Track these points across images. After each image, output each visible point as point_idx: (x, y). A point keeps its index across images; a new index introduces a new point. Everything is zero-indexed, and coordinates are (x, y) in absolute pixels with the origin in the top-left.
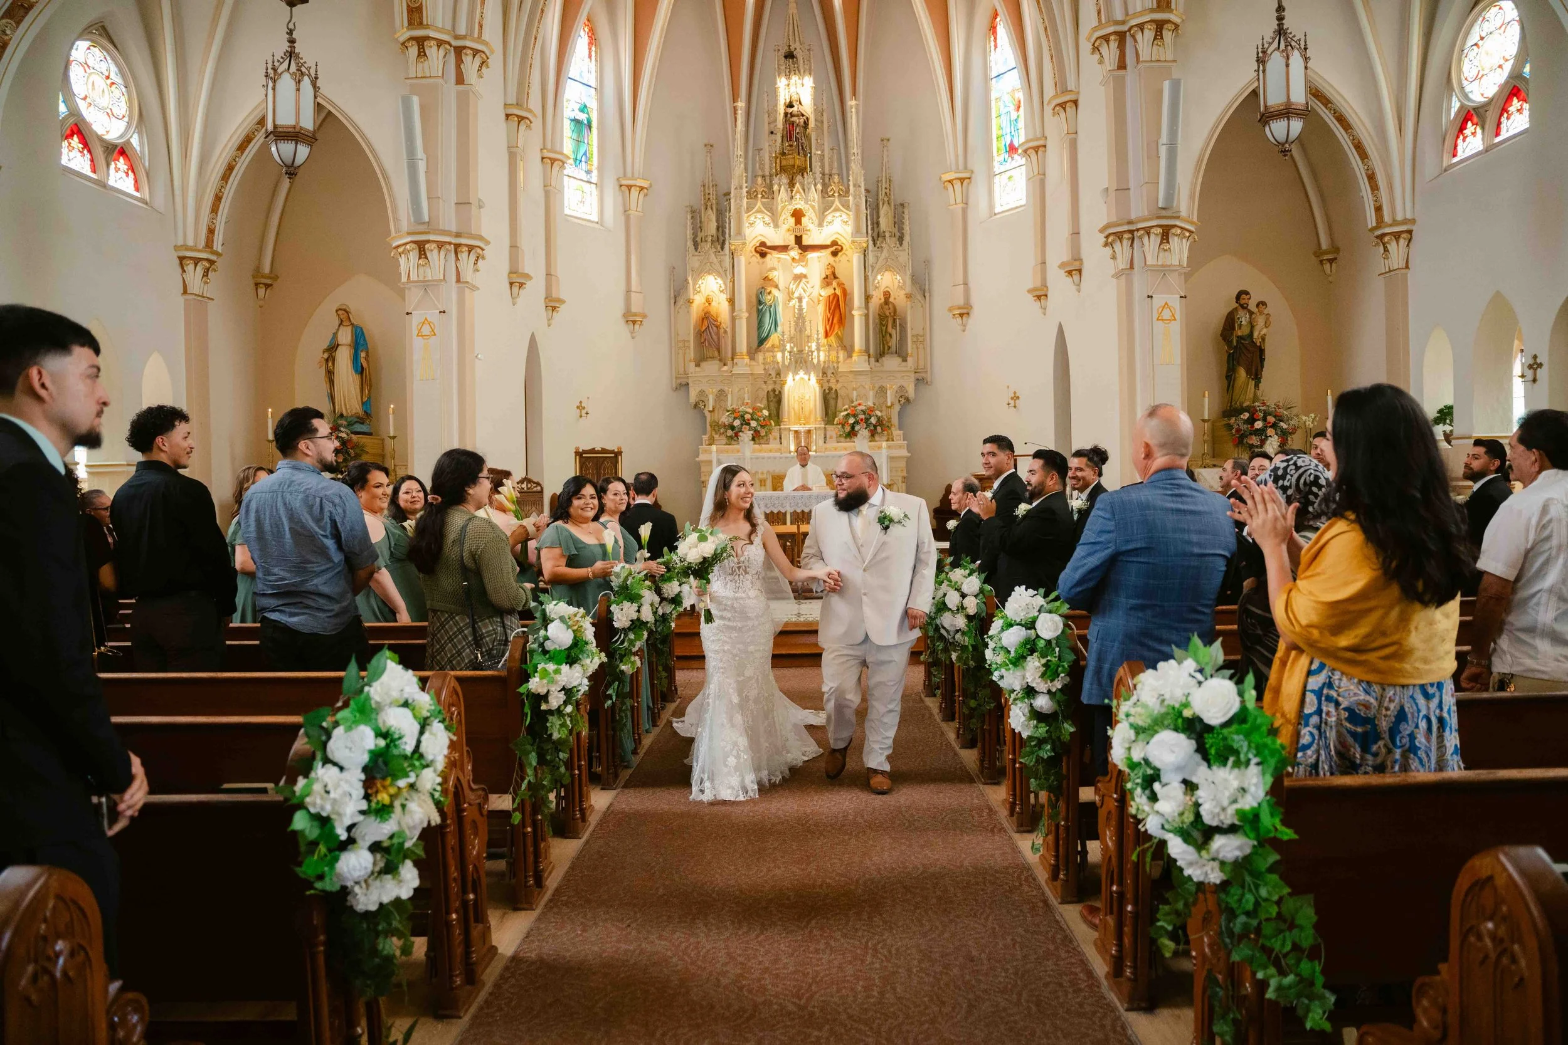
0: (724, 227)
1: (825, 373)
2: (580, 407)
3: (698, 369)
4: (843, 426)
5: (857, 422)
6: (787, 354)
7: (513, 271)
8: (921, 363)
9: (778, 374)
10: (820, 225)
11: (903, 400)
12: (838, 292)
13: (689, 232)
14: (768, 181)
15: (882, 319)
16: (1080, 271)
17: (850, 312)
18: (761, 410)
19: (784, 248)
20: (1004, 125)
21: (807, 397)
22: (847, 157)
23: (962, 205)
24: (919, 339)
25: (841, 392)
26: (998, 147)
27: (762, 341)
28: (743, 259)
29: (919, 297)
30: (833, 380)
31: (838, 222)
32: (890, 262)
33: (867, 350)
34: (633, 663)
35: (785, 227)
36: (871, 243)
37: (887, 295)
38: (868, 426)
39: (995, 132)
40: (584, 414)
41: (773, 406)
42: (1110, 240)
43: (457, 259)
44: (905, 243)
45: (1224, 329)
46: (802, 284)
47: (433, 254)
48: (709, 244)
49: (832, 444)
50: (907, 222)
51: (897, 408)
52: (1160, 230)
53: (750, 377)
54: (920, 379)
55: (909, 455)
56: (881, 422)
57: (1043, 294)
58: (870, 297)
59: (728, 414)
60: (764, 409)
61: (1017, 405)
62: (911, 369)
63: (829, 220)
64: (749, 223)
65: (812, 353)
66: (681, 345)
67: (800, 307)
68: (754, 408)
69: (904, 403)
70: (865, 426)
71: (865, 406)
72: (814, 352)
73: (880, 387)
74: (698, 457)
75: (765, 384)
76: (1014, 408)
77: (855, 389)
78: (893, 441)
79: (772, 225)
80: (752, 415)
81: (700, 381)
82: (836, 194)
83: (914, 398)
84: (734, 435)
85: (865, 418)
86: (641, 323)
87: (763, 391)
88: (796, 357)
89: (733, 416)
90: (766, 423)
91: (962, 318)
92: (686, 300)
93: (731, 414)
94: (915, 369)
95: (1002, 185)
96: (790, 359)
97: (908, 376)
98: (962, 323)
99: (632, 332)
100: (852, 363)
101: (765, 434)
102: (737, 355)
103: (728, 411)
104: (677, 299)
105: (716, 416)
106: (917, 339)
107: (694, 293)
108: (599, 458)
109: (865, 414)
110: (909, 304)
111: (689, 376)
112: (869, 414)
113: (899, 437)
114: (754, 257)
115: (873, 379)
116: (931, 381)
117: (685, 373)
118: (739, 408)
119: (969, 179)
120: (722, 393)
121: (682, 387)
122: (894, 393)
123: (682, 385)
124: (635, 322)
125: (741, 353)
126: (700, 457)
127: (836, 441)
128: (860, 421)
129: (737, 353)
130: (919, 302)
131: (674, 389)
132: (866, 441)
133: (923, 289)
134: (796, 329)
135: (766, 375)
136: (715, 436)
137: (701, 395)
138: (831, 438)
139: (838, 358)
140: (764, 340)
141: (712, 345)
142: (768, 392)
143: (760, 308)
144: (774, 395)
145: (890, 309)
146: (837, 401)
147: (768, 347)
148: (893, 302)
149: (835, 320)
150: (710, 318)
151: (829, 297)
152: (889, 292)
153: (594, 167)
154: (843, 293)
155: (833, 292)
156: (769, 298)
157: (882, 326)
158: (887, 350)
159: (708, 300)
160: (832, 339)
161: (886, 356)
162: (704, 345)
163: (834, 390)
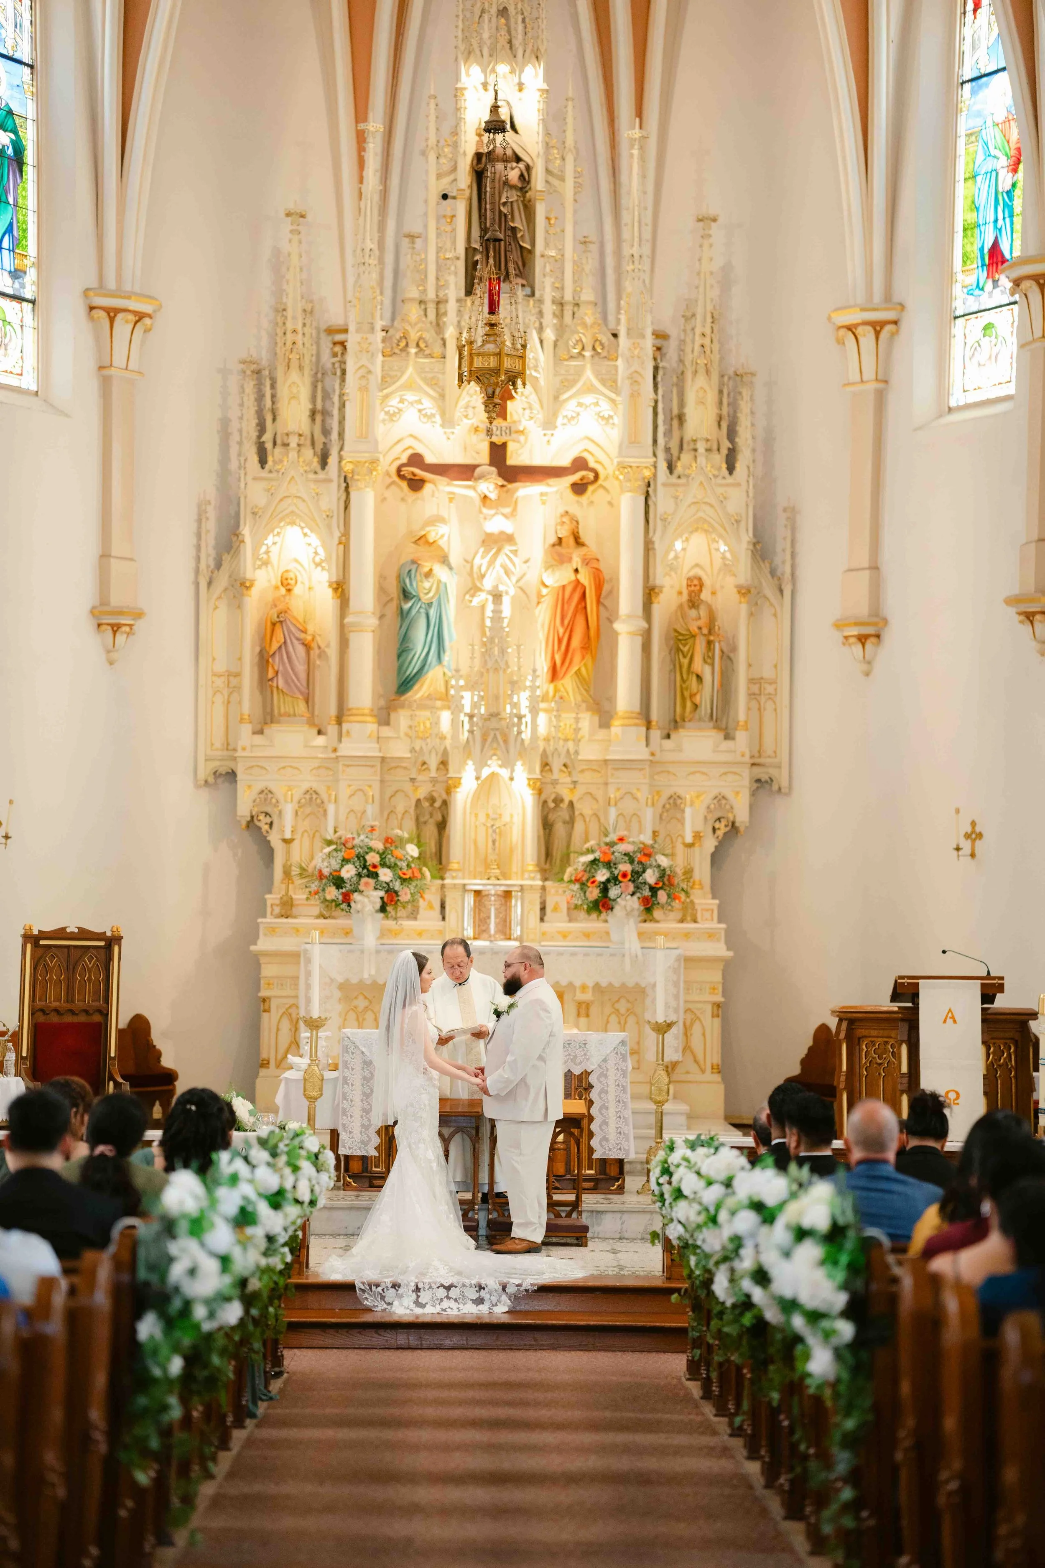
0: (328, 415)
1: (548, 763)
3: (258, 739)
4: (584, 885)
5: (614, 880)
6: (464, 718)
8: (768, 745)
9: (443, 764)
10: (549, 424)
11: (722, 829)
12: (585, 578)
13: (247, 422)
15: (682, 638)
17: (611, 621)
18: (399, 842)
19: (466, 472)
20: (981, 202)
21: (506, 819)
22: (618, 268)
23: (875, 383)
24: (766, 690)
25: (584, 808)
26: (965, 251)
27: (405, 684)
28: (369, 491)
29: (769, 591)
30: (567, 780)
31: (589, 415)
32: (704, 511)
33: (645, 712)
35: (467, 424)
36: (663, 466)
37: (695, 586)
38: (638, 887)
39: (961, 215)
41: (430, 830)
44: (740, 466)
46: (502, 559)
48: (293, 453)
49: (557, 923)
50: (747, 416)
51: (708, 845)
53: (379, 764)
54: (763, 780)
55: (730, 954)
56: (669, 880)
57: (1039, 609)
58: (656, 591)
59: (328, 850)
60: (410, 841)
61: (976, 852)
62: (743, 756)
63: (570, 414)
64: (387, 413)
65: (520, 717)
66: (220, 682)
67: (497, 612)
68: (388, 840)
69: (725, 834)
70: (631, 887)
71: (634, 843)
72: (525, 716)
73: (671, 797)
74: (255, 944)
75: (411, 784)
76: (970, 858)
77: (612, 802)
78: (695, 921)
79: (438, 419)
80: (382, 855)
81: (262, 768)
82: (587, 354)
83: (748, 824)
84: (340, 898)
85: (632, 871)
86: (131, 629)
87: (407, 796)
88: (483, 726)
89: (340, 855)
90: (413, 873)
91: (863, 645)
92: (236, 580)
93: (336, 850)
94: (752, 757)
95: (970, 341)
96: (471, 732)
97: (735, 773)
98: (864, 657)
99: (108, 652)
100: (610, 741)
101: (409, 897)
102: (350, 713)
103: (329, 843)
104: (214, 575)
105: (298, 854)
106: (760, 690)
107: (254, 564)
108: (72, 950)
109: (632, 861)
110: (744, 608)
111: (237, 754)
112: (640, 863)
113: (710, 912)
114: (393, 483)
115: (656, 777)
116: (790, 787)
117: (230, 748)
118: (353, 838)
119: (895, 323)
120: (314, 796)
121: (220, 780)
122: (703, 811)
123: (221, 775)
124: (118, 628)
125: (358, 709)
126: (260, 942)
127: (567, 918)
128: (620, 878)
129: (349, 710)
130: (768, 603)
131: (203, 782)
132: (632, 921)
133: (779, 573)
134: (486, 662)
135: (415, 762)
136: (294, 896)
137: (265, 800)
138: (555, 909)
139: (577, 730)
140: (411, 680)
141: (292, 685)
142: (419, 801)
143: (406, 606)
144: (431, 808)
145: (700, 618)
146: (573, 827)
147: (421, 699)
148: (709, 602)
149: (576, 642)
150: (288, 622)
151: (564, 587)
152: (700, 579)
153: (28, 262)
154: (595, 578)
155: (572, 577)
156: (427, 585)
157: (681, 656)
158: (691, 712)
159: (285, 582)
160: (568, 683)
161: (688, 724)
162: (275, 684)
163: (566, 802)
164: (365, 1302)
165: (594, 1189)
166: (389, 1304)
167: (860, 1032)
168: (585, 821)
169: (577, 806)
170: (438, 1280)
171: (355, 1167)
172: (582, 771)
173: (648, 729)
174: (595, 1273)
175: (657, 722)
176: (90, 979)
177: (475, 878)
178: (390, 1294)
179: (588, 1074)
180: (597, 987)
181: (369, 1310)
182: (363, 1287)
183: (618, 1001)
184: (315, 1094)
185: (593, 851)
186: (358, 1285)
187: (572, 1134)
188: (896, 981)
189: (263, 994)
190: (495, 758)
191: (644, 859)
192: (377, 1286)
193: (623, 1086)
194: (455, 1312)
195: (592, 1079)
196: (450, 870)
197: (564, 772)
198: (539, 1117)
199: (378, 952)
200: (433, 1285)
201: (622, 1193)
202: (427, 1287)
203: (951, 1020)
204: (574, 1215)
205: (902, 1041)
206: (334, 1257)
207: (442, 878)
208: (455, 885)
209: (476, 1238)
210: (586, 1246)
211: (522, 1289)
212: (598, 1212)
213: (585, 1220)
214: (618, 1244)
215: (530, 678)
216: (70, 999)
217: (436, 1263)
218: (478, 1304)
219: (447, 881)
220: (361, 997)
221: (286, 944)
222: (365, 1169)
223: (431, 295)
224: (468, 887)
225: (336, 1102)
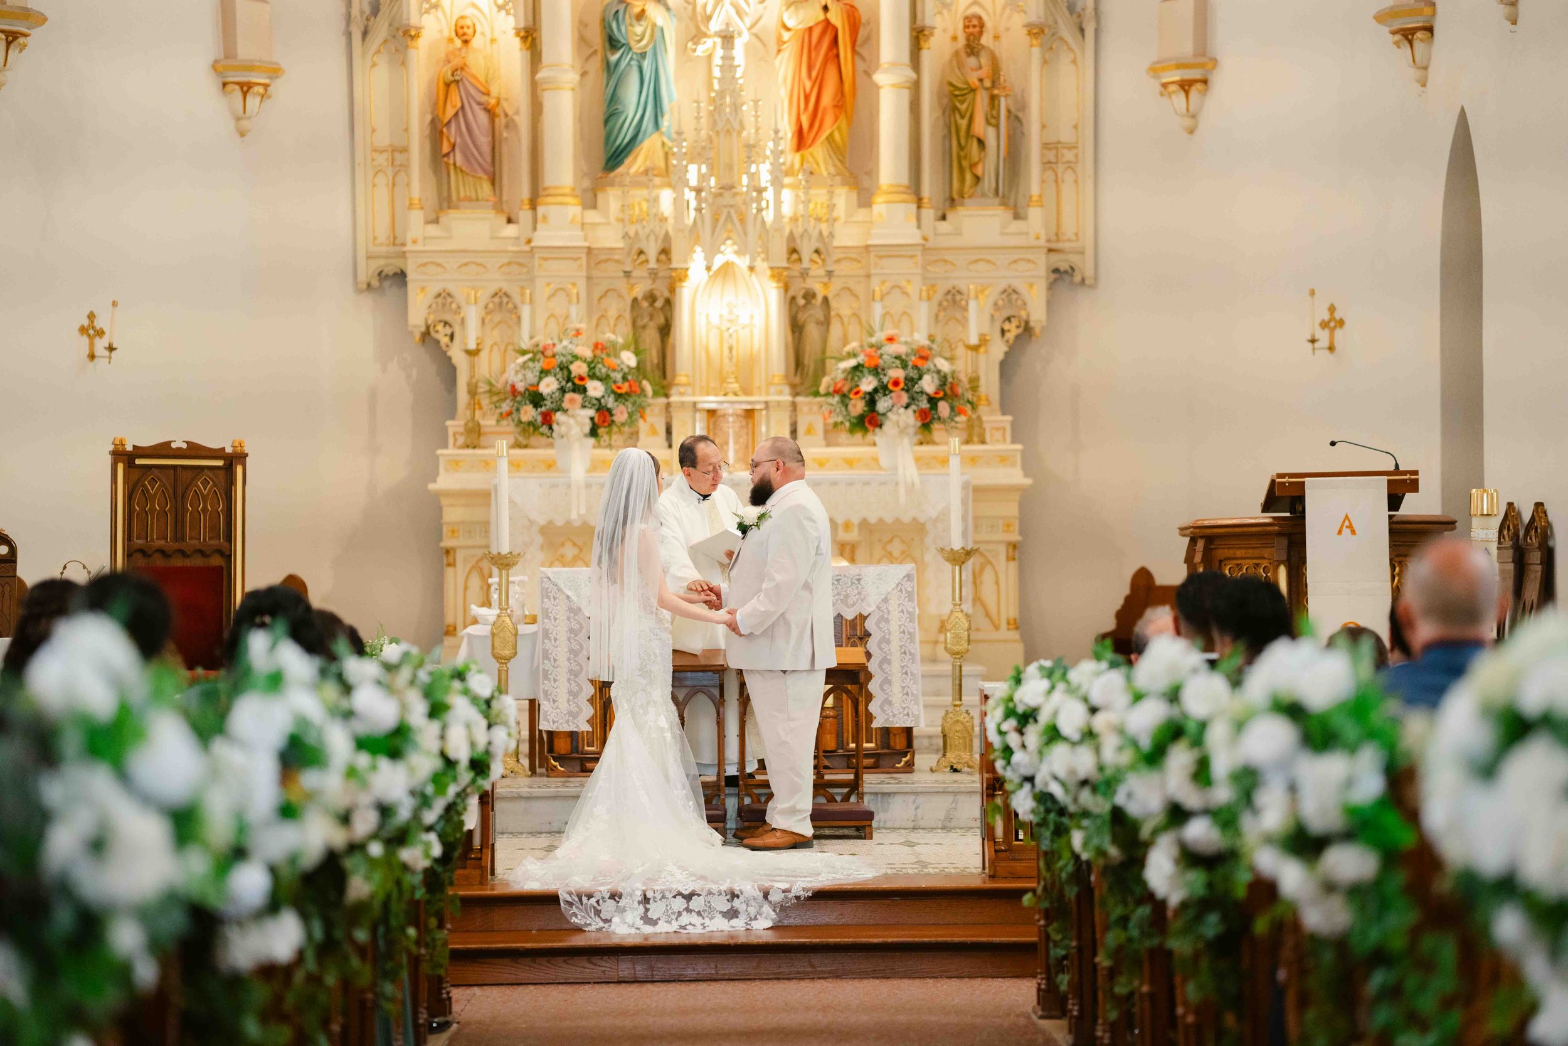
1: (794, 252)
2: (91, 330)
3: (432, 230)
4: (844, 398)
5: (883, 389)
6: (690, 195)
9: (665, 252)
11: (1013, 330)
12: (836, 17)
15: (958, 95)
17: (868, 74)
21: (745, 320)
24: (1063, 156)
25: (842, 307)
27: (615, 158)
29: (1066, 32)
30: (817, 273)
33: (915, 186)
34: (428, 846)
37: (974, 27)
38: (913, 399)
40: (101, 351)
41: (651, 337)
51: (997, 350)
53: (584, 256)
54: (1062, 269)
55: (1028, 481)
56: (952, 388)
57: (1420, 25)
58: (926, 32)
59: (522, 360)
60: (626, 347)
61: (1336, 345)
62: (1038, 238)
65: (760, 191)
66: (382, 159)
67: (728, 58)
68: (598, 347)
69: (1017, 337)
70: (905, 398)
71: (906, 343)
72: (765, 189)
73: (949, 292)
74: (435, 481)
75: (625, 280)
76: (1327, 352)
77: (878, 296)
78: (983, 442)
80: (591, 365)
81: (439, 265)
83: (1044, 323)
84: (539, 419)
85: (906, 379)
86: (266, 90)
87: (620, 296)
88: (713, 204)
89: (538, 366)
90: (630, 386)
91: (1187, 93)
92: (398, 29)
93: (532, 360)
94: (1049, 241)
96: (699, 210)
97: (1029, 261)
98: (1188, 110)
99: (238, 119)
100: (871, 222)
101: (626, 416)
102: (546, 193)
103: (523, 353)
104: (371, 23)
105: (486, 366)
106: (1057, 156)
107: (421, 7)
108: (179, 470)
109: (904, 366)
110: (1036, 51)
111: (405, 249)
112: (916, 367)
113: (1001, 432)
115: (929, 268)
116: (1096, 278)
117: (398, 241)
118: (554, 345)
120: (505, 300)
121: (387, 284)
122: (989, 309)
123: (387, 276)
124: (249, 88)
125: (556, 188)
126: (440, 479)
127: (824, 443)
128: (890, 387)
129: (545, 189)
130: (1065, 47)
131: (365, 286)
132: (906, 441)
133: (1078, 9)
134: (715, 122)
135: (629, 253)
136: (482, 422)
137: (444, 305)
138: (809, 431)
139: (831, 207)
140: (622, 151)
141: (473, 161)
142: (635, 300)
143: (614, 58)
144: (651, 309)
145: (980, 68)
146: (828, 330)
147: (637, 174)
148: (992, 47)
149: (827, 99)
150: (466, 83)
151: (810, 29)
152: (980, 18)
154: (849, 16)
155: (821, 16)
156: (638, 29)
157: (958, 117)
158: (971, 187)
159: (461, 32)
160: (818, 152)
161: (967, 201)
162: (451, 162)
163: (819, 298)
164: (574, 919)
165: (875, 767)
166: (606, 921)
167: (1221, 553)
168: (843, 324)
169: (833, 304)
170: (674, 886)
171: (562, 746)
172: (838, 261)
173: (919, 207)
174: (889, 872)
175: (930, 199)
176: (205, 509)
177: (708, 394)
178: (608, 907)
179: (863, 618)
180: (864, 524)
181: (579, 930)
182: (569, 899)
183: (891, 541)
184: (506, 653)
185: (854, 355)
186: (563, 896)
187: (848, 692)
188: (1273, 482)
189: (447, 543)
190: (729, 242)
191: (920, 363)
192: (590, 896)
193: (910, 633)
194: (699, 930)
195: (870, 625)
196: (677, 385)
197: (816, 262)
198: (805, 665)
199: (588, 486)
200: (667, 894)
201: (911, 772)
202: (659, 896)
203: (1349, 531)
204: (853, 799)
205: (1279, 563)
206: (530, 859)
207: (667, 396)
208: (683, 403)
209: (723, 832)
210: (871, 839)
211: (790, 895)
212: (884, 794)
213: (868, 803)
214: (912, 834)
215: (771, 145)
216: (179, 536)
217: (671, 867)
218: (730, 919)
219: (674, 399)
220: (568, 545)
221: (472, 480)
222: (575, 749)
224: (700, 406)
225: (535, 665)
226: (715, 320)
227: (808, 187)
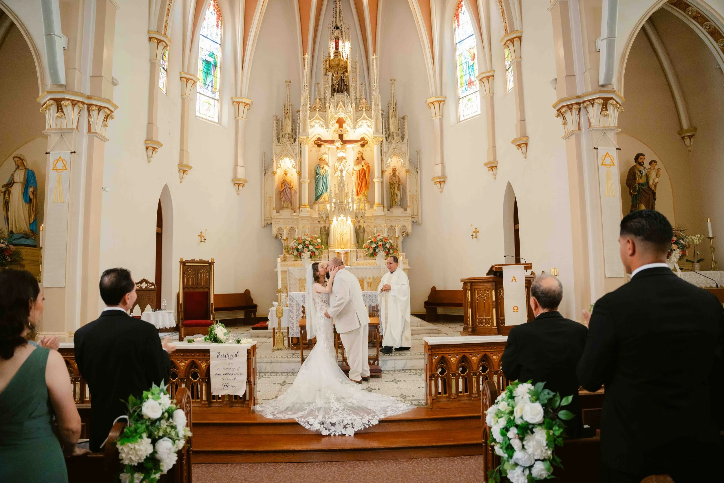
0: (296, 129)
1: (357, 217)
2: (201, 236)
3: (278, 214)
4: (368, 249)
5: (377, 247)
6: (333, 205)
7: (148, 139)
8: (415, 213)
9: (327, 217)
10: (354, 127)
11: (404, 235)
12: (365, 168)
13: (275, 132)
14: (323, 102)
15: (392, 185)
16: (526, 144)
17: (372, 180)
19: (332, 142)
20: (465, 70)
21: (345, 232)
22: (370, 88)
23: (439, 117)
24: (414, 198)
26: (461, 82)
27: (317, 198)
28: (307, 147)
29: (414, 172)
30: (362, 222)
31: (365, 125)
32: (396, 151)
33: (383, 203)
35: (333, 129)
36: (385, 139)
37: (394, 170)
38: (384, 249)
39: (459, 74)
40: (203, 240)
41: (324, 236)
42: (563, 110)
43: (89, 115)
44: (405, 140)
45: (628, 179)
46: (343, 163)
47: (68, 109)
48: (287, 139)
49: (361, 261)
50: (406, 128)
51: (401, 239)
52: (602, 101)
53: (310, 219)
54: (415, 222)
55: (410, 268)
56: (393, 246)
58: (384, 171)
59: (295, 241)
61: (477, 237)
62: (409, 215)
63: (360, 125)
64: (311, 126)
65: (349, 203)
66: (268, 200)
67: (342, 175)
68: (312, 238)
70: (382, 249)
71: (382, 236)
73: (391, 226)
74: (276, 269)
76: (475, 238)
77: (375, 226)
79: (325, 127)
80: (310, 242)
81: (278, 222)
82: (364, 109)
83: (411, 233)
84: (298, 254)
85: (382, 244)
86: (243, 185)
88: (338, 206)
89: (298, 242)
91: (440, 184)
92: (272, 172)
94: (412, 215)
95: (464, 104)
96: (335, 208)
97: (407, 220)
98: (441, 188)
99: (237, 191)
100: (374, 211)
101: (318, 254)
103: (295, 239)
104: (266, 171)
105: (288, 243)
107: (277, 168)
108: (197, 267)
109: (382, 242)
110: (407, 176)
111: (272, 218)
112: (385, 242)
113: (403, 256)
114: (314, 146)
115: (386, 221)
116: (422, 223)
117: (270, 217)
118: (302, 237)
119: (444, 101)
120: (293, 228)
121: (268, 226)
122: (399, 230)
123: (268, 224)
124: (240, 185)
125: (304, 205)
127: (364, 259)
128: (379, 246)
129: (302, 205)
130: (414, 175)
131: (264, 227)
132: (382, 259)
133: (416, 167)
134: (339, 189)
135: (320, 218)
136: (287, 255)
137: (280, 230)
138: (360, 257)
139: (365, 207)
140: (319, 197)
141: (287, 200)
142: (321, 228)
143: (317, 177)
144: (324, 230)
145: (396, 179)
146: (364, 234)
147: (321, 201)
148: (398, 175)
149: (363, 185)
150: (286, 183)
151: (360, 170)
153: (217, 90)
154: (368, 168)
155: (362, 168)
156: (322, 171)
157: (392, 189)
158: (395, 204)
159: (285, 173)
160: (361, 196)
162: (282, 200)
163: (362, 227)
167: (475, 287)
169: (365, 229)
171: (295, 342)
173: (384, 208)
176: (203, 277)
177: (337, 249)
180: (373, 278)
184: (280, 315)
185: (371, 239)
188: (491, 267)
190: (342, 215)
191: (386, 241)
203: (515, 280)
204: (376, 363)
205: (492, 290)
208: (331, 251)
210: (382, 377)
216: (197, 284)
221: (284, 268)
222: (299, 342)
223: (322, 97)
224: (335, 251)
225: (287, 318)
226: (339, 232)
227: (359, 203)
